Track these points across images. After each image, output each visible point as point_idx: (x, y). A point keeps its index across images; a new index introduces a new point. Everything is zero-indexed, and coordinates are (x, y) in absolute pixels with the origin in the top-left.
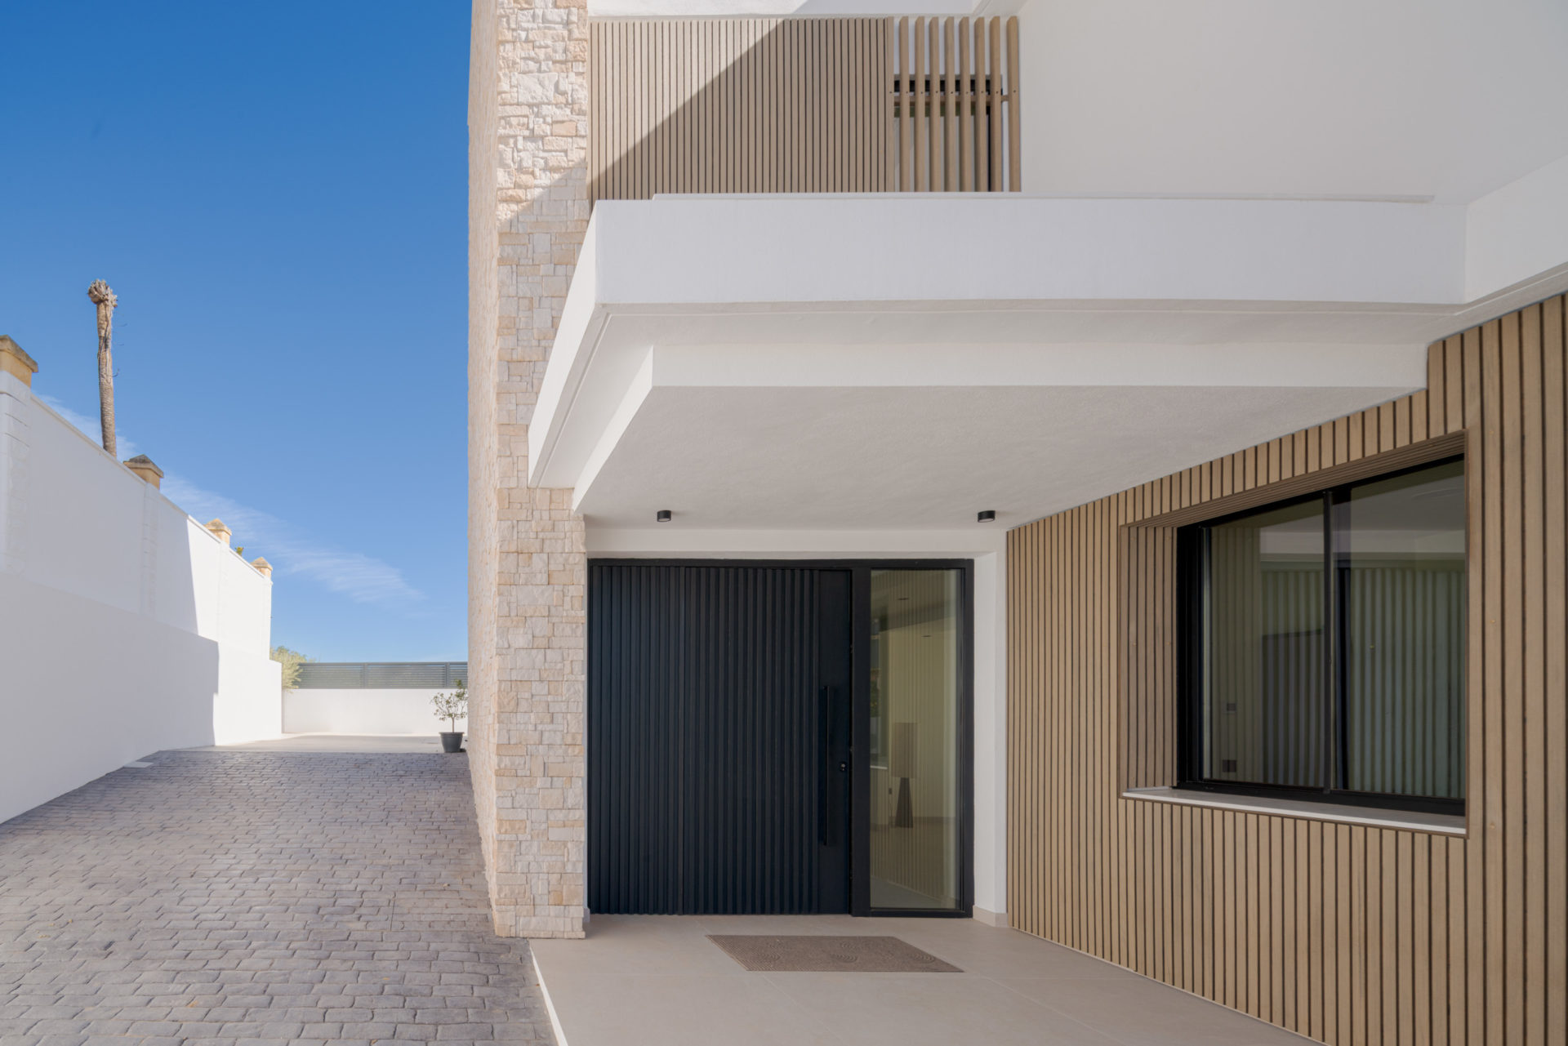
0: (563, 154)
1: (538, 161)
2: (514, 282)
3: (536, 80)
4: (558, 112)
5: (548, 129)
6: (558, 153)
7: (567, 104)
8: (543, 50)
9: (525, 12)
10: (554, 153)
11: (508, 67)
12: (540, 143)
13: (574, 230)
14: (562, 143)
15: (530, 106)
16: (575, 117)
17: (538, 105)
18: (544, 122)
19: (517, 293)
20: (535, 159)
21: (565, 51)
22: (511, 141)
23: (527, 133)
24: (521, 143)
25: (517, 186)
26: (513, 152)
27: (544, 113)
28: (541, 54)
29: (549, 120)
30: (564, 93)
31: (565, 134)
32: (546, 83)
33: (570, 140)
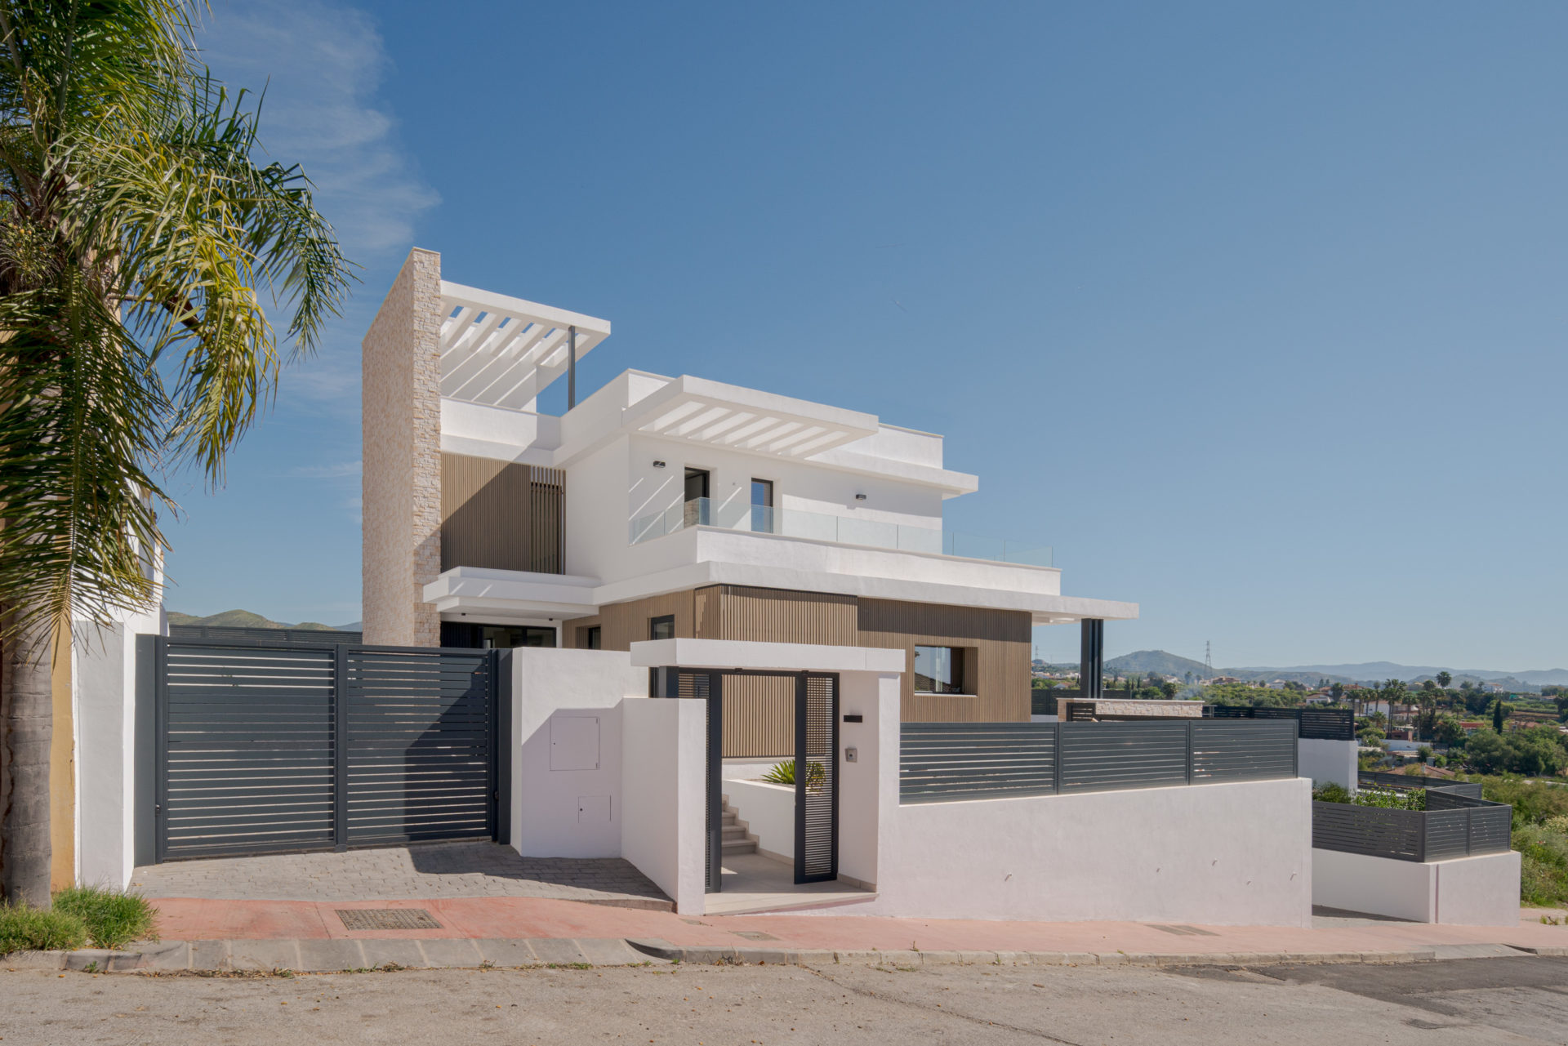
4: (432, 490)
15: (423, 487)
17: (426, 487)
29: (429, 492)
30: (434, 485)
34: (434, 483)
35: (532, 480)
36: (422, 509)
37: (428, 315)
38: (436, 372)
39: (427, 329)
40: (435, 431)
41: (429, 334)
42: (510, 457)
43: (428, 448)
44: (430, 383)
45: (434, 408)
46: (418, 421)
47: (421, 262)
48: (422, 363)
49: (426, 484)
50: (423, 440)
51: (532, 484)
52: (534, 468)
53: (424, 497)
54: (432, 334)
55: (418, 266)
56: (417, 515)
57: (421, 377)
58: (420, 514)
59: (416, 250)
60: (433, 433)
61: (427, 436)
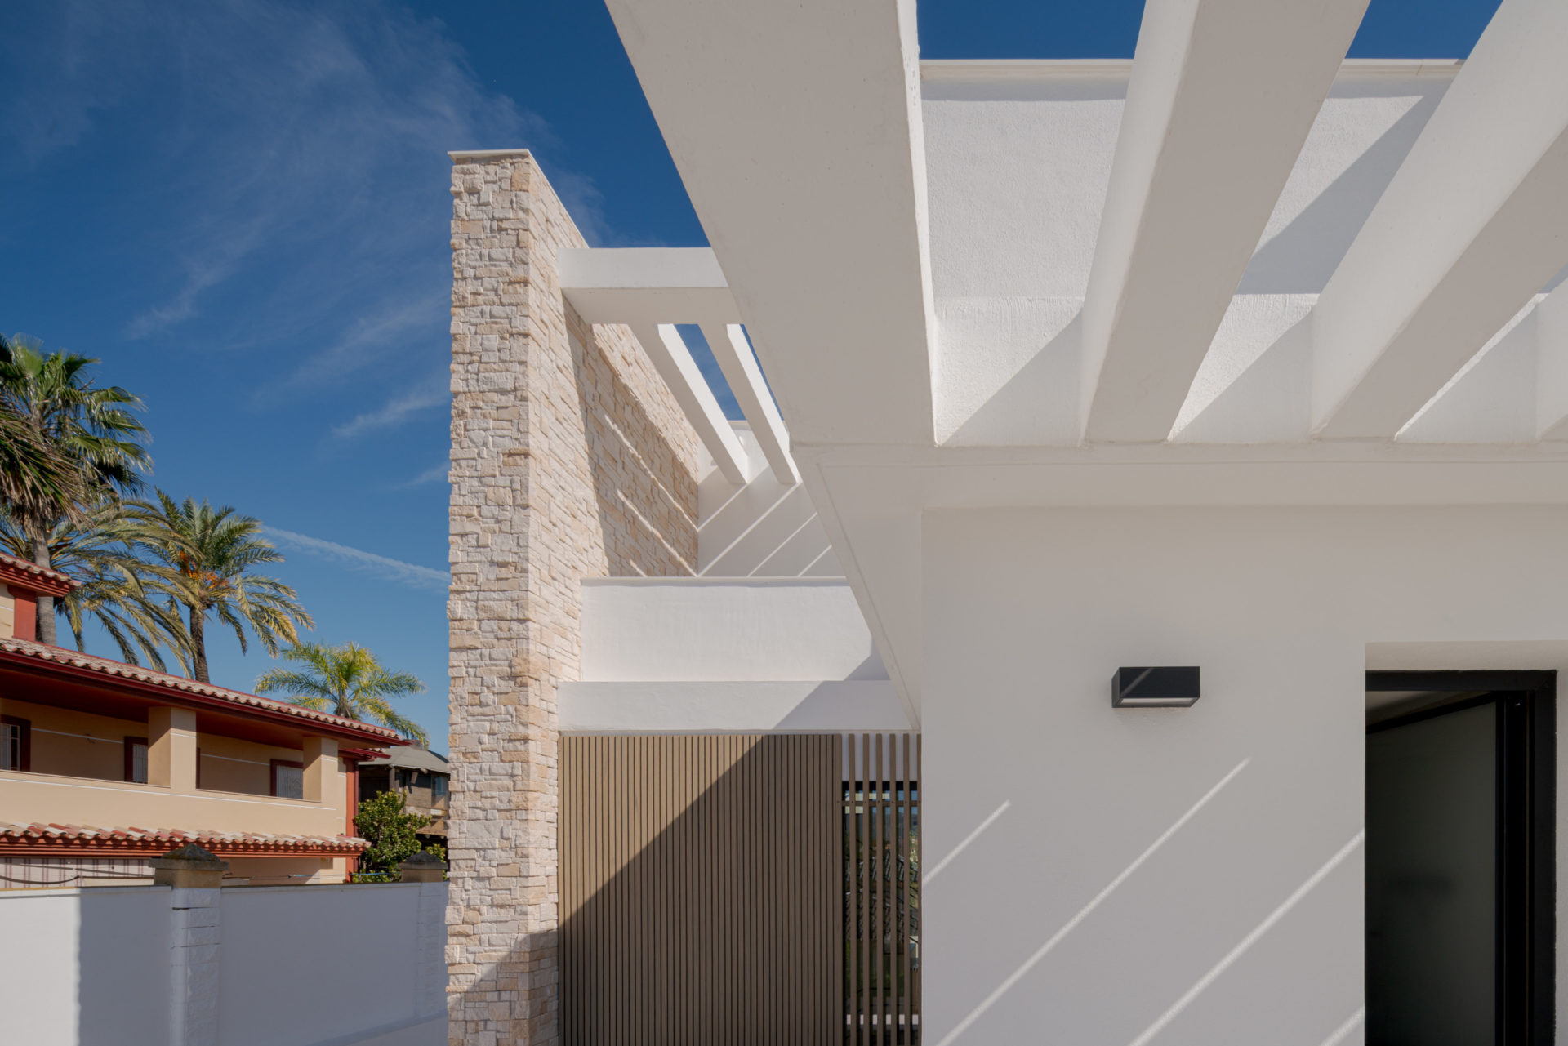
0: (508, 892)
1: (484, 899)
2: (463, 1008)
3: (483, 827)
4: (503, 854)
5: (494, 872)
6: (504, 892)
7: (511, 848)
8: (489, 800)
9: (473, 765)
10: (500, 892)
11: (458, 815)
12: (487, 882)
13: (517, 961)
14: (507, 882)
15: (477, 850)
16: (519, 860)
17: (484, 850)
18: (490, 866)
19: (465, 1017)
20: (483, 897)
21: (509, 801)
22: (460, 882)
23: (475, 874)
24: (469, 884)
25: (464, 922)
26: (461, 891)
27: (489, 858)
28: (487, 803)
29: (494, 863)
30: (508, 839)
31: (509, 875)
32: (492, 829)
33: (514, 879)
34: (510, 833)
35: (845, 778)
36: (472, 915)
37: (493, 341)
38: (515, 506)
39: (487, 381)
40: (513, 677)
41: (495, 397)
42: (768, 719)
43: (492, 734)
44: (499, 539)
45: (510, 611)
46: (464, 656)
47: (473, 191)
48: (475, 483)
49: (485, 840)
50: (477, 710)
51: (845, 786)
52: (852, 737)
53: (479, 878)
54: (503, 392)
55: (462, 206)
56: (459, 934)
57: (469, 527)
58: (468, 929)
59: (461, 161)
60: (504, 686)
61: (490, 698)
